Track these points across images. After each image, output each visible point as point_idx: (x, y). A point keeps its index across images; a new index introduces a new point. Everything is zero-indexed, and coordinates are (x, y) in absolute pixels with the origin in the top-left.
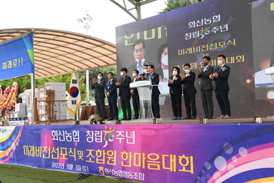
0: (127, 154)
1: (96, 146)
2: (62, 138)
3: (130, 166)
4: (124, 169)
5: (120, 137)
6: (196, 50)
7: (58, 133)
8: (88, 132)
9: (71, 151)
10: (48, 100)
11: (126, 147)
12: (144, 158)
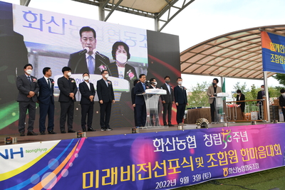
1: (216, 149)
2: (170, 147)
3: (249, 160)
5: (236, 137)
8: (206, 136)
9: (185, 161)
12: (256, 151)
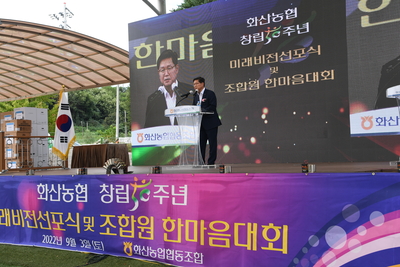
0: (172, 221)
1: (117, 209)
2: (55, 196)
3: (179, 241)
4: (167, 246)
5: (161, 194)
6: (258, 62)
7: (50, 188)
8: (104, 186)
9: (70, 217)
10: (21, 135)
11: (171, 211)
12: (203, 229)
